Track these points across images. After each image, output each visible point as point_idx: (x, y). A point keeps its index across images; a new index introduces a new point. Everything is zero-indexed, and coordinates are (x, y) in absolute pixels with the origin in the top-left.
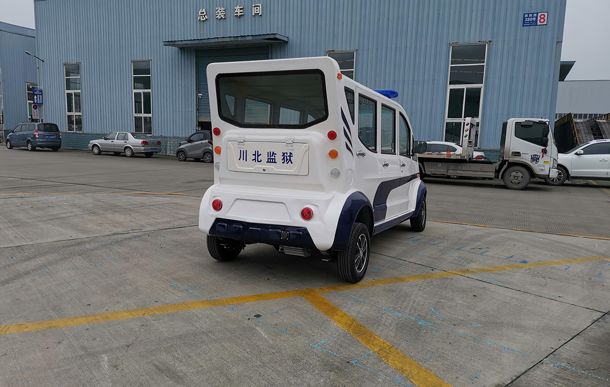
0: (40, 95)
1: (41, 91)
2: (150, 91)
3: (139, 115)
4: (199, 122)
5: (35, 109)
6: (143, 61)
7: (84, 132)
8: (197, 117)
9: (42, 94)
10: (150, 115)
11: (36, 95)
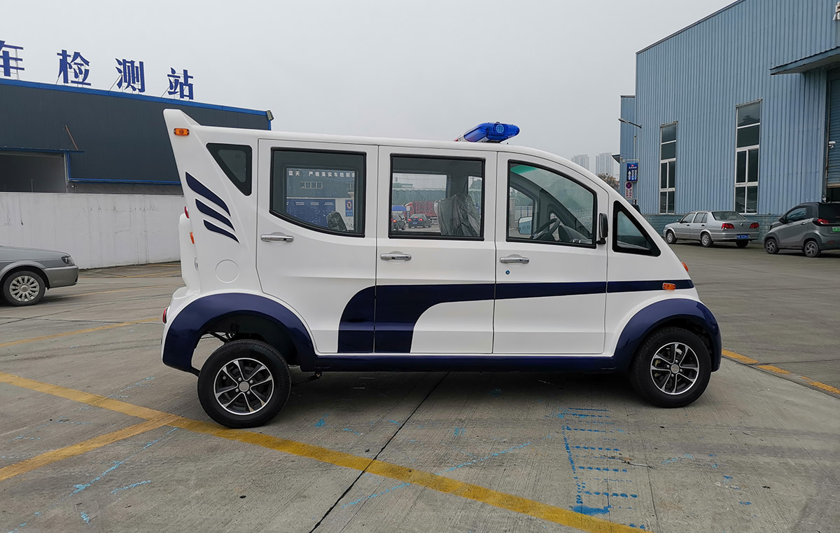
0: (634, 169)
1: (636, 165)
2: (757, 146)
3: (742, 185)
4: (828, 189)
5: (629, 188)
6: (749, 105)
7: (677, 213)
8: (825, 180)
9: (637, 169)
10: (755, 184)
11: (631, 170)
